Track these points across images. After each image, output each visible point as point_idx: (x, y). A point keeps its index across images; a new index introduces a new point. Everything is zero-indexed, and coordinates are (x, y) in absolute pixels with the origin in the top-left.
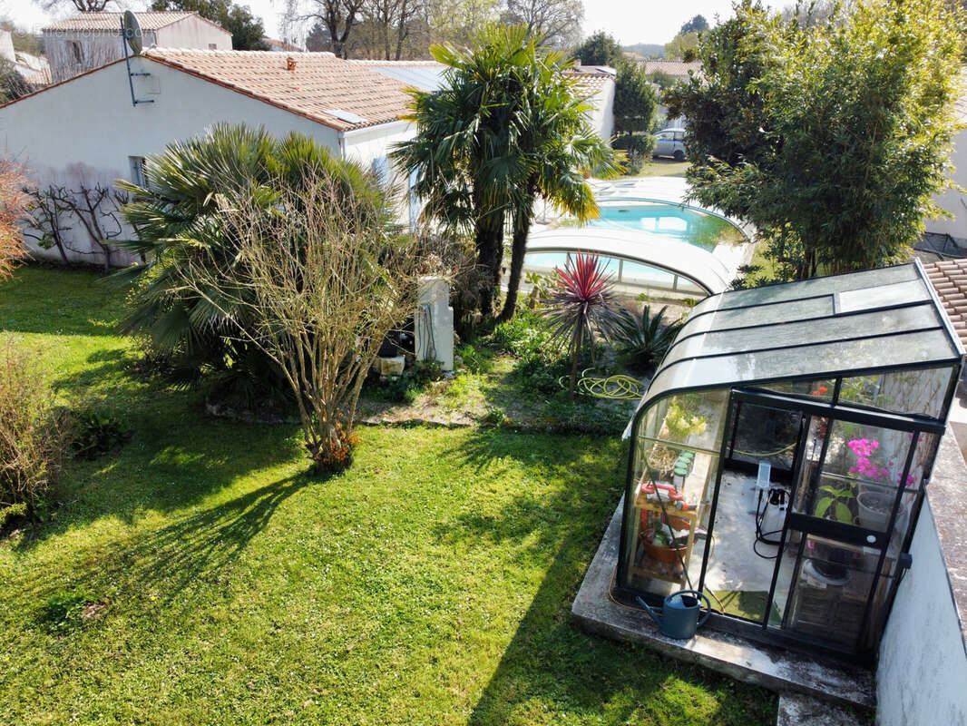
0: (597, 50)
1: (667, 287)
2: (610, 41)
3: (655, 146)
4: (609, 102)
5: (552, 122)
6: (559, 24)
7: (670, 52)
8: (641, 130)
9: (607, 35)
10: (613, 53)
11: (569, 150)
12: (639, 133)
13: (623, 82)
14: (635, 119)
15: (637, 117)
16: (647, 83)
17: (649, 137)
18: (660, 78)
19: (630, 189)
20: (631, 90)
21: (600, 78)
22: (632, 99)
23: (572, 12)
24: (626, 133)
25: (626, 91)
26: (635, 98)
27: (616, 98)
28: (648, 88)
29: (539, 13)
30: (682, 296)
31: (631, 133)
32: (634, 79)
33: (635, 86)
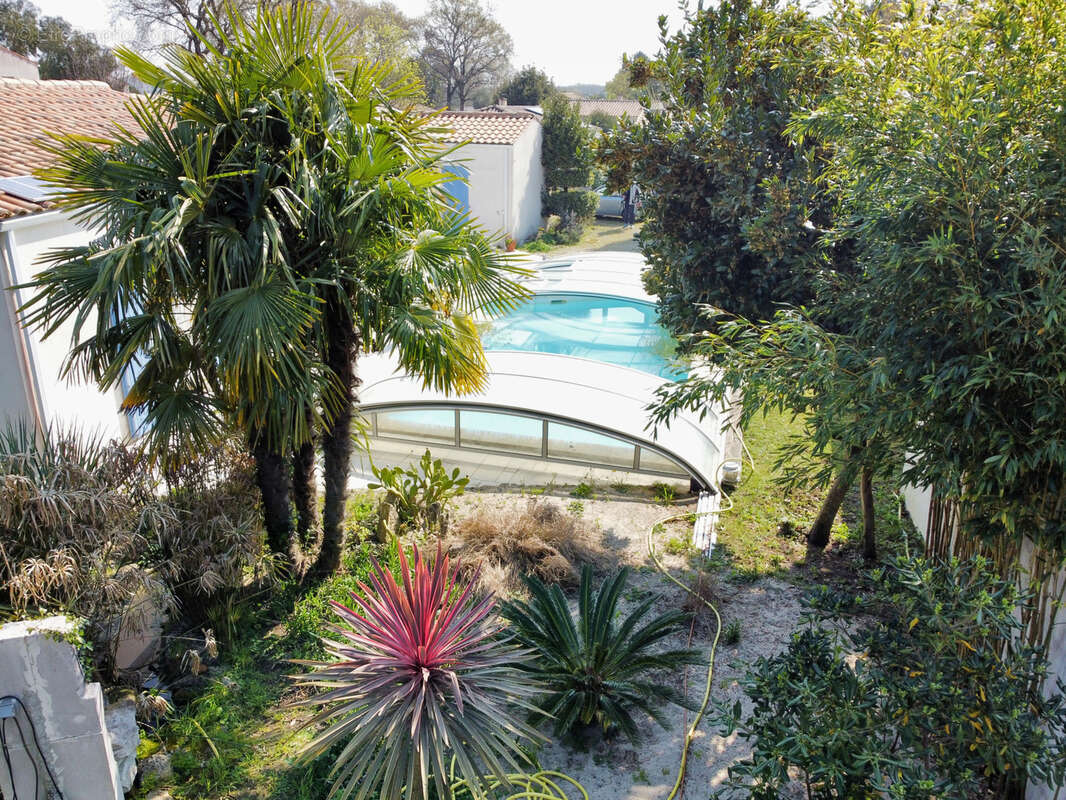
0: (527, 88)
1: (622, 462)
2: (542, 78)
3: (598, 206)
4: (535, 150)
5: (358, 209)
6: (486, 60)
7: (613, 91)
8: (579, 186)
9: (538, 70)
10: (545, 92)
11: (408, 261)
12: (576, 189)
13: (552, 124)
14: (570, 172)
15: (572, 169)
16: (583, 125)
17: (590, 193)
18: (599, 120)
19: (564, 275)
20: (563, 135)
21: (521, 119)
22: (565, 146)
23: (499, 47)
24: (560, 189)
25: (557, 136)
26: (568, 144)
27: (544, 145)
28: (585, 132)
29: (462, 47)
30: (647, 480)
31: (566, 189)
32: (566, 119)
33: (567, 130)
